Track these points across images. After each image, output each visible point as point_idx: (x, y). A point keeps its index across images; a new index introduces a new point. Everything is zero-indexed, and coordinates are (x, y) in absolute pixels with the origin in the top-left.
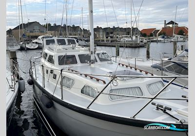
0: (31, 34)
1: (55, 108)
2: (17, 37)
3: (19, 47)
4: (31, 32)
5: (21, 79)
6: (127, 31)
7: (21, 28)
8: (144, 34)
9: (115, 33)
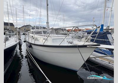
0: (28, 29)
1: (32, 48)
2: (22, 30)
3: (23, 34)
4: (28, 28)
5: (21, 40)
6: (62, 30)
7: (24, 27)
8: (68, 31)
9: (58, 30)
